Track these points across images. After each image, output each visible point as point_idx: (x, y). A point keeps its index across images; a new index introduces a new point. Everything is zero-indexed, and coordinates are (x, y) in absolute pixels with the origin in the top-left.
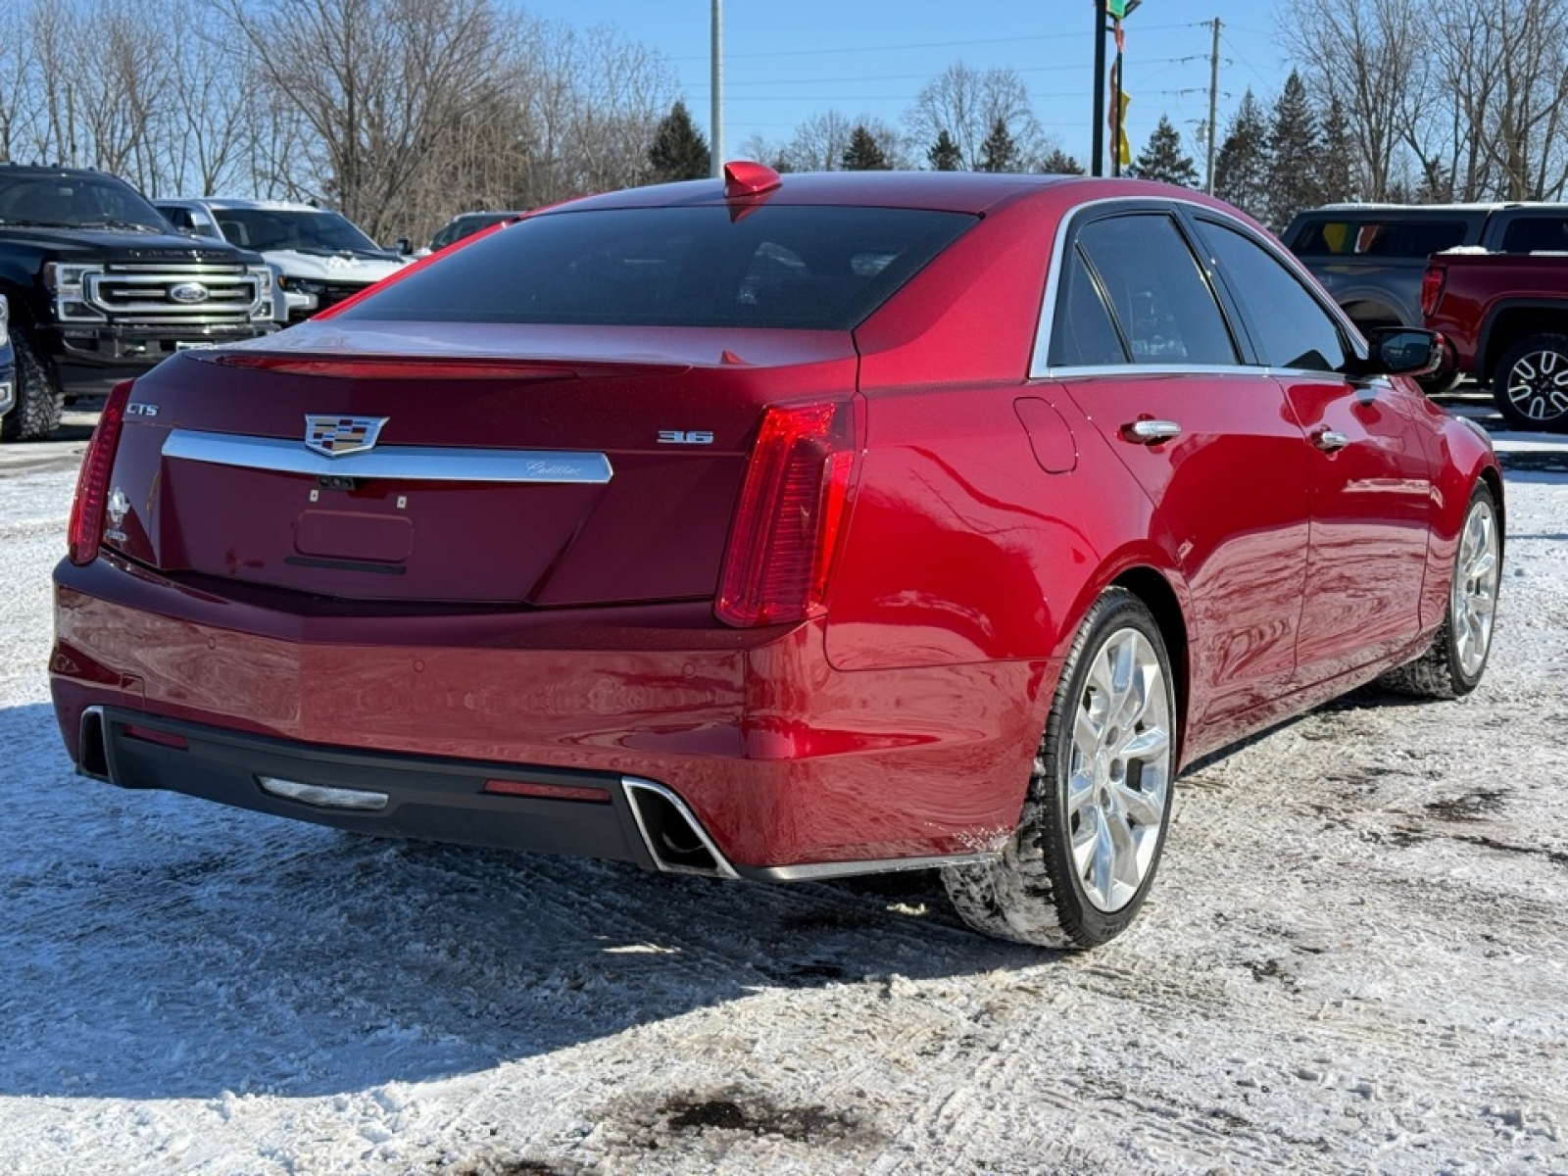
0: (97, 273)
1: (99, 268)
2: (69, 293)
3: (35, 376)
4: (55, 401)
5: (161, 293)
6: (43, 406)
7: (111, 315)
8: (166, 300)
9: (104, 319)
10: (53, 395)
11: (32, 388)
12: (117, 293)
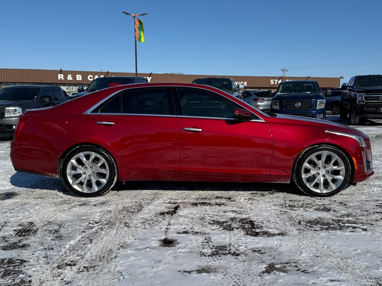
0: (364, 95)
1: (365, 94)
2: (359, 99)
3: (353, 113)
4: (357, 118)
5: (377, 98)
6: (354, 119)
7: (366, 103)
8: (378, 100)
9: (365, 103)
10: (356, 117)
11: (352, 116)
12: (368, 98)
